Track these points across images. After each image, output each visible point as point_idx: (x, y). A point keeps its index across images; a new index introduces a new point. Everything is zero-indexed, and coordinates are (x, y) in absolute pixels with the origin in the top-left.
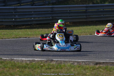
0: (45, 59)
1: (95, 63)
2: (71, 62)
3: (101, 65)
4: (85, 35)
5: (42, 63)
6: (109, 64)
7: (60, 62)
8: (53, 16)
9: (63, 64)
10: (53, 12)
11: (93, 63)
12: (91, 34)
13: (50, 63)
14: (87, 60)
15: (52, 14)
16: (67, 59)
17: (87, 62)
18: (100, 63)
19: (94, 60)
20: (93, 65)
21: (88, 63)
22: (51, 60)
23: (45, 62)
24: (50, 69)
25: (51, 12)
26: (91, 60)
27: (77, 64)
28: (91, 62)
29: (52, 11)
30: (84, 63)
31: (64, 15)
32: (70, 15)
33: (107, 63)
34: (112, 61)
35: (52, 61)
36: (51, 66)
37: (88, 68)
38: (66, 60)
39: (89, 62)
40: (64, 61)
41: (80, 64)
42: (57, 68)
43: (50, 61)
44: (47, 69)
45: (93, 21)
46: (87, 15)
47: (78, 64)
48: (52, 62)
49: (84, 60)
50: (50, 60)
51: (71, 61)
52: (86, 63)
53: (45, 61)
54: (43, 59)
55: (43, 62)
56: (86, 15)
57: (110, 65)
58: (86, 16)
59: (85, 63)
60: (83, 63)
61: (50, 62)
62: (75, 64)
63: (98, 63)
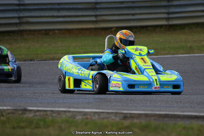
0: (9, 108)
1: (122, 115)
2: (68, 114)
3: (135, 121)
5: (3, 116)
6: (153, 118)
7: (45, 113)
8: (21, 15)
9: (50, 118)
10: (22, 7)
11: (116, 116)
13: (21, 116)
15: (19, 12)
16: (59, 107)
17: (105, 114)
18: (132, 116)
19: (118, 109)
20: (117, 119)
21: (106, 116)
22: (22, 110)
23: (9, 114)
24: (22, 128)
25: (17, 8)
26: (112, 109)
27: (81, 117)
28: (112, 113)
29: (19, 5)
30: (97, 116)
31: (47, 14)
32: (59, 14)
33: (147, 115)
34: (157, 111)
35: (25, 110)
36: (24, 122)
38: (57, 109)
39: (108, 113)
40: (52, 111)
41: (89, 117)
42: (36, 127)
43: (20, 112)
44: (14, 128)
45: (111, 28)
46: (98, 13)
47: (84, 117)
48: (25, 114)
50: (20, 110)
51: (69, 112)
52: (102, 117)
53: (9, 111)
54: (5, 108)
55: (4, 113)
56: (94, 14)
58: (96, 16)
59: (98, 115)
60: (94, 116)
61: (22, 114)
62: (78, 118)
63: (128, 115)
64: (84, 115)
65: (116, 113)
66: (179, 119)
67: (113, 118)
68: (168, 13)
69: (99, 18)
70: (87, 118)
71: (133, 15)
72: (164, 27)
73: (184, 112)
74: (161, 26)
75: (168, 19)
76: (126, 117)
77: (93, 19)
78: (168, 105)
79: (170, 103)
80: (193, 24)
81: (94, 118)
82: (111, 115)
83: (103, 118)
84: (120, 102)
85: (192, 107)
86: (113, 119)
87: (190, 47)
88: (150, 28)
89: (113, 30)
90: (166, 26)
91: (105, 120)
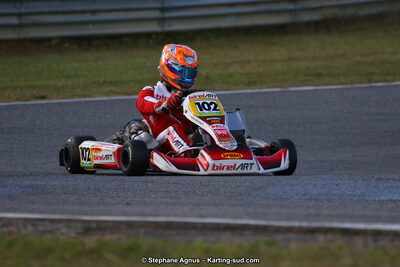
3: (108, 237)
4: (17, 103)
6: (142, 231)
11: (69, 227)
12: (43, 98)
14: (41, 212)
18: (102, 227)
19: (72, 213)
20: (72, 234)
21: (50, 227)
26: (61, 213)
28: (60, 221)
30: (30, 228)
33: (130, 225)
34: (150, 215)
37: (49, 250)
39: (52, 221)
41: (11, 229)
45: (50, 39)
46: (23, 10)
47: (5, 229)
49: (31, 212)
52: (41, 228)
56: (16, 11)
57: (146, 233)
58: (19, 15)
59: (34, 225)
60: (25, 227)
63: (94, 226)
64: (4, 225)
65: (69, 221)
66: (194, 232)
67: (64, 231)
68: (162, 10)
69: (25, 20)
70: (11, 233)
71: (93, 12)
72: (154, 37)
73: (203, 216)
74: (148, 35)
75: (161, 20)
76: (88, 229)
77: (14, 21)
78: (170, 201)
79: (173, 195)
80: (211, 30)
81: (24, 231)
82: (60, 225)
83: (43, 232)
84: (73, 194)
85: (216, 205)
86: (62, 234)
87: (207, 78)
88: (125, 39)
89: (53, 42)
90: (157, 34)
91: (48, 237)
